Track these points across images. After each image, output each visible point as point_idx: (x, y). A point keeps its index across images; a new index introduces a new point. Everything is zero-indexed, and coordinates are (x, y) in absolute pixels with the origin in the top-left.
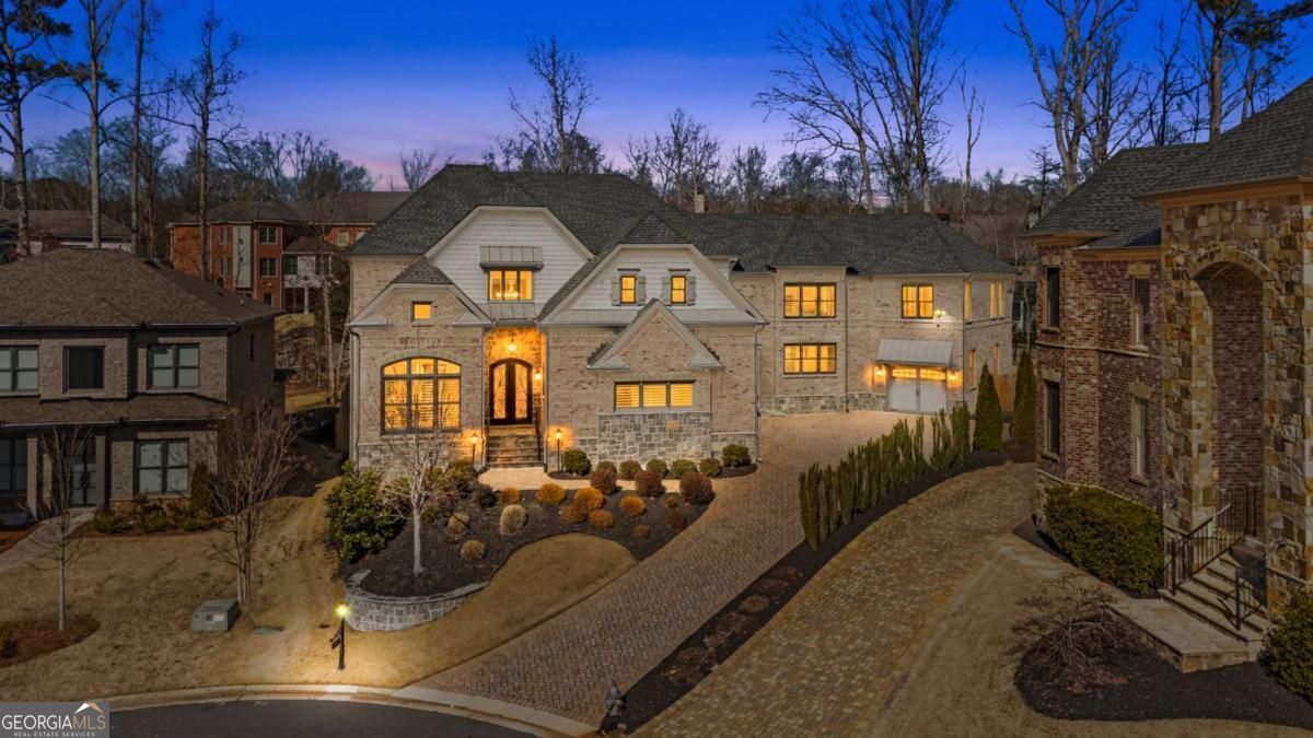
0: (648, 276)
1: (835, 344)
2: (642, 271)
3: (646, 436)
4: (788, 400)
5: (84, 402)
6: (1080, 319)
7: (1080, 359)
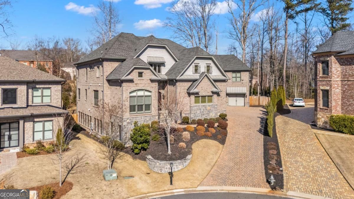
0: (201, 65)
2: (200, 64)
3: (202, 112)
5: (10, 109)
6: (336, 73)
7: (336, 83)
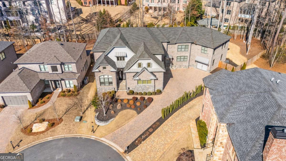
0: (143, 63)
1: (187, 56)
4: (177, 66)
5: (56, 74)
